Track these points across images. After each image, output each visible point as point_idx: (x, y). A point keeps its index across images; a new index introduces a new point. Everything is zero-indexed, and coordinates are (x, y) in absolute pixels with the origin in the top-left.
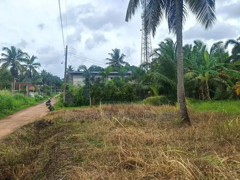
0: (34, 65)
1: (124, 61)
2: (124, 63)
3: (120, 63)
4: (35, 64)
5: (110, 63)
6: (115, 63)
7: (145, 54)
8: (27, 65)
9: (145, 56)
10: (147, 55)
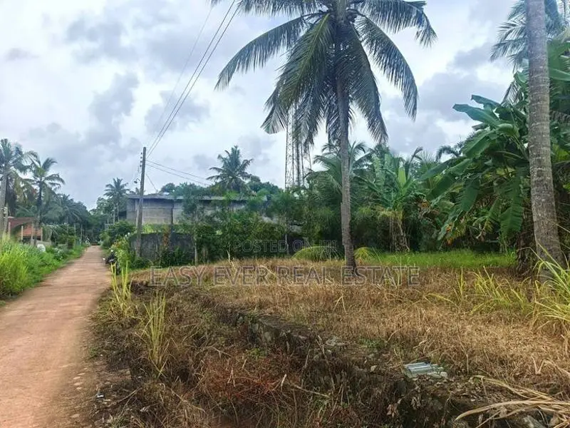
0: (47, 179)
1: (249, 173)
2: (249, 177)
3: (241, 178)
4: (51, 178)
5: (218, 177)
6: (231, 177)
7: (294, 158)
8: (33, 178)
9: (295, 162)
10: (298, 160)
